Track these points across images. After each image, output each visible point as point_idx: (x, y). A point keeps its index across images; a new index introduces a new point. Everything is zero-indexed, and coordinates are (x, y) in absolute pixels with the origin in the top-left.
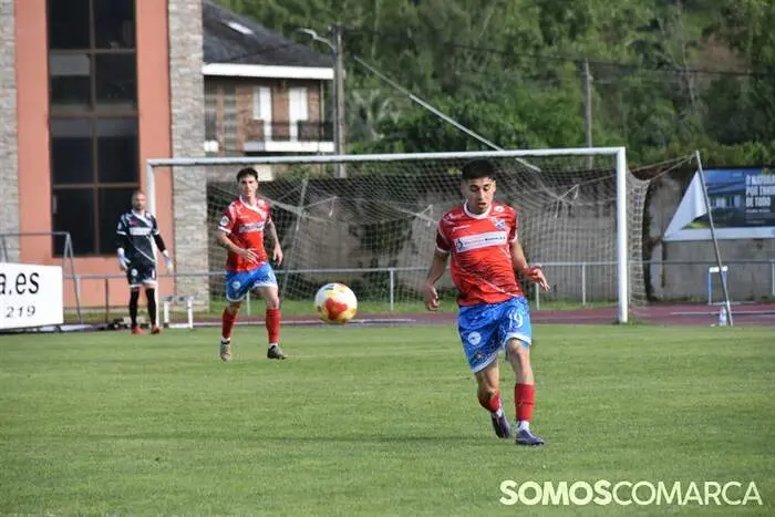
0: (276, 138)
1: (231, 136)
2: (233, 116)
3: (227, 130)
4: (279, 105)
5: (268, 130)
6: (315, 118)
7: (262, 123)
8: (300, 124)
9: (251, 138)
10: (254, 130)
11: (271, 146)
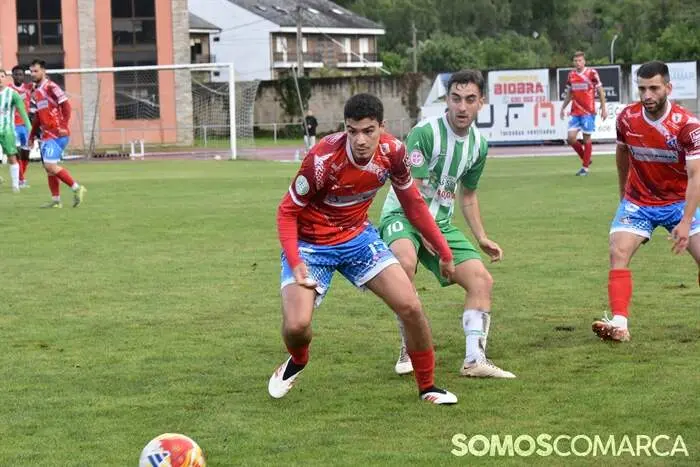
0: (353, 61)
1: (331, 60)
2: (332, 51)
3: (329, 57)
4: (355, 47)
5: (349, 58)
6: (371, 52)
7: (346, 54)
8: (365, 55)
9: (340, 61)
10: (343, 57)
11: (350, 64)
